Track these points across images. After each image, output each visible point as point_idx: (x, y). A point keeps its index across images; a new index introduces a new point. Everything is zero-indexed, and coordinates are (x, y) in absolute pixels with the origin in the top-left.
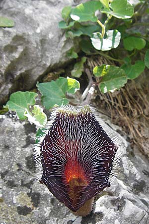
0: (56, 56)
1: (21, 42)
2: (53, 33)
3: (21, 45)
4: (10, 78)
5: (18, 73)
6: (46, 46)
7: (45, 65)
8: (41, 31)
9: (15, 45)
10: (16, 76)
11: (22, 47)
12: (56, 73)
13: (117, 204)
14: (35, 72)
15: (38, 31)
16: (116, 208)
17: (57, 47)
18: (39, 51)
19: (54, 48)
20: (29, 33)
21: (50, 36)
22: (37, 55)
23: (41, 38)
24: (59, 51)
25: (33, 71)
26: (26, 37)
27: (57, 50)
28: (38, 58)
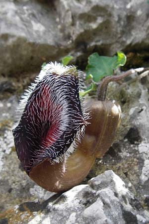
0: (140, 35)
1: (102, 14)
2: (142, 10)
3: (101, 16)
4: (82, 47)
5: (93, 44)
6: (134, 24)
7: (124, 42)
8: (131, 7)
9: (95, 15)
10: (88, 47)
11: (103, 18)
12: (138, 55)
13: (89, 198)
14: (113, 48)
15: (128, 6)
16: (84, 201)
17: (143, 26)
18: (119, 26)
19: (140, 26)
20: (115, 6)
21: (139, 13)
22: (117, 30)
23: (129, 14)
24: (144, 30)
25: (112, 47)
26: (109, 10)
27: (142, 28)
28: (117, 33)
